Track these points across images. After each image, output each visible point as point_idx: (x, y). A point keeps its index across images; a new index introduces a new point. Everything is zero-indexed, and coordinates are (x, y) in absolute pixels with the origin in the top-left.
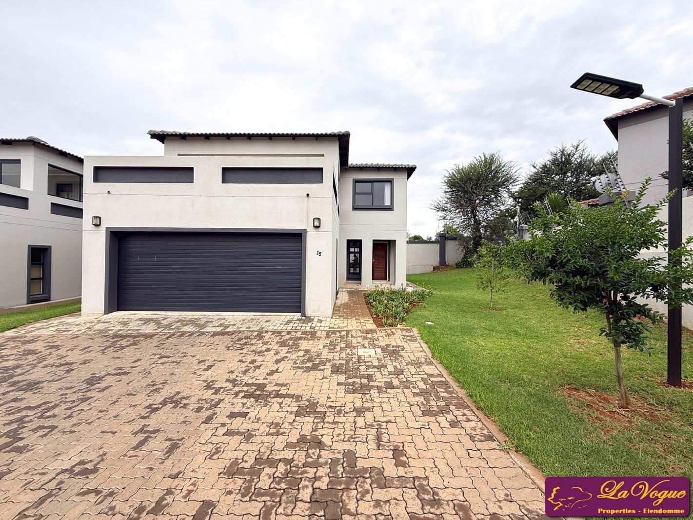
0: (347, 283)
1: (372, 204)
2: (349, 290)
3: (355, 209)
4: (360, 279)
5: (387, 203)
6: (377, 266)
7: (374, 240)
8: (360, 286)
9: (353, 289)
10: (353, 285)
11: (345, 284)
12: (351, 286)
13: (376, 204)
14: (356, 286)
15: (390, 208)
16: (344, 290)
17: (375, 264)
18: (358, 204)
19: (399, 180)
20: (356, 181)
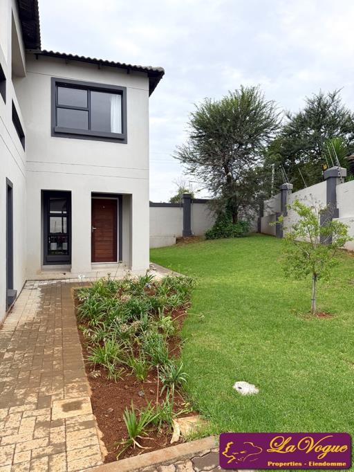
0: (42, 270)
1: (89, 128)
2: (45, 283)
3: (56, 133)
4: (69, 261)
5: (116, 129)
6: (99, 239)
7: (93, 194)
8: (68, 275)
9: (55, 282)
10: (55, 274)
11: (38, 273)
12: (51, 275)
13: (95, 130)
14: (59, 275)
15: (121, 139)
16: (37, 284)
17: (96, 235)
18: (62, 125)
19: (135, 90)
20: (58, 84)
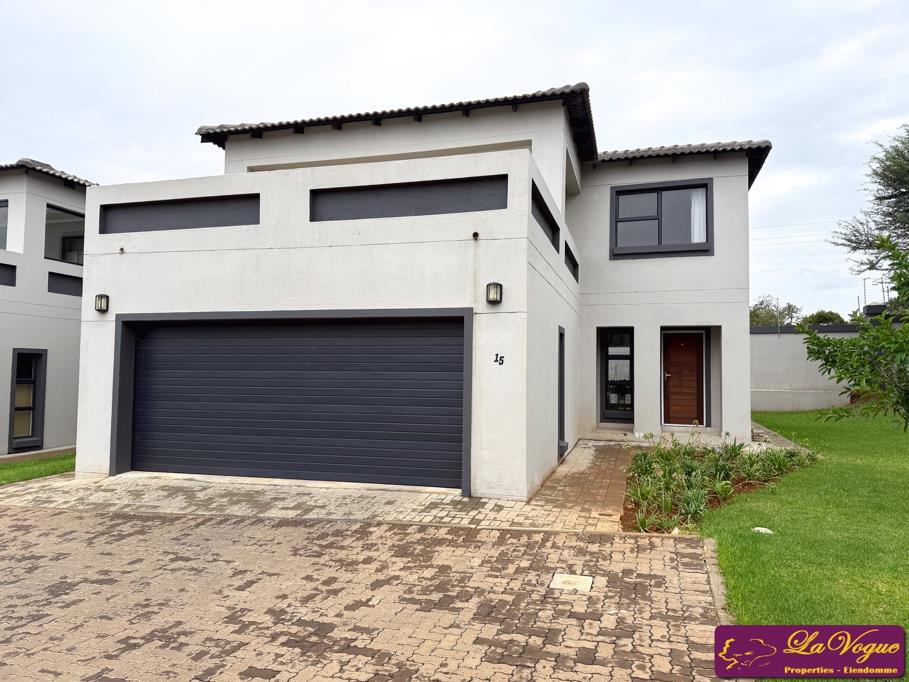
0: (598, 428)
1: (660, 242)
2: (602, 444)
3: (616, 255)
4: (630, 419)
5: (698, 236)
6: (675, 390)
7: (663, 329)
8: (629, 436)
9: (613, 443)
10: (612, 433)
11: (593, 431)
12: (608, 435)
13: (668, 242)
14: (620, 436)
15: (705, 250)
16: (591, 444)
17: (671, 384)
18: (624, 244)
19: (727, 181)
20: (619, 192)
